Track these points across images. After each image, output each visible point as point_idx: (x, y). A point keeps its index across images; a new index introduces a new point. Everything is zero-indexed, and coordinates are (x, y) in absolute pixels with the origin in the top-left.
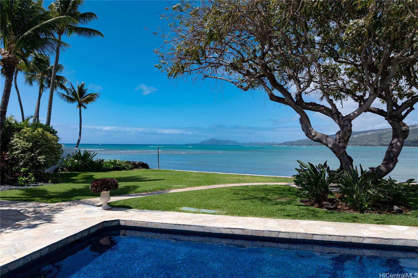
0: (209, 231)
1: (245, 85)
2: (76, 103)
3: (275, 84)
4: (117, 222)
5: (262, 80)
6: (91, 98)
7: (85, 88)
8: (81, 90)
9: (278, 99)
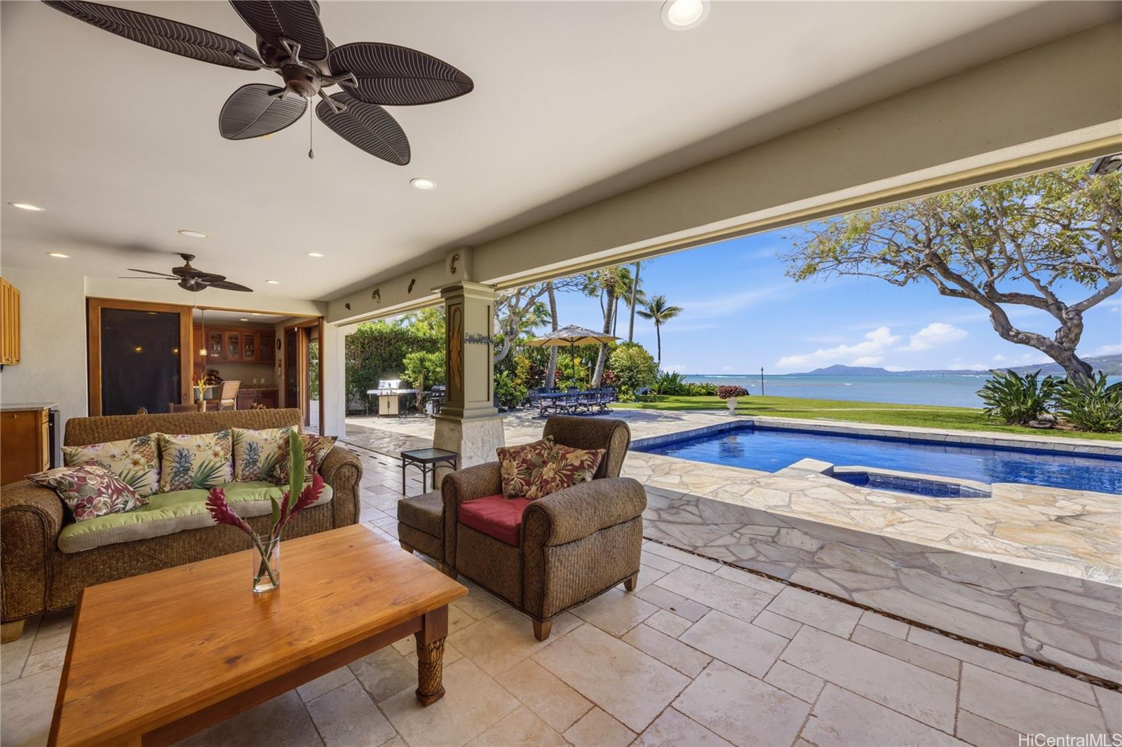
0: (856, 433)
1: (901, 278)
2: (653, 320)
3: (947, 273)
4: (751, 423)
5: (928, 271)
6: (672, 312)
7: (662, 302)
8: (659, 305)
9: (953, 293)
